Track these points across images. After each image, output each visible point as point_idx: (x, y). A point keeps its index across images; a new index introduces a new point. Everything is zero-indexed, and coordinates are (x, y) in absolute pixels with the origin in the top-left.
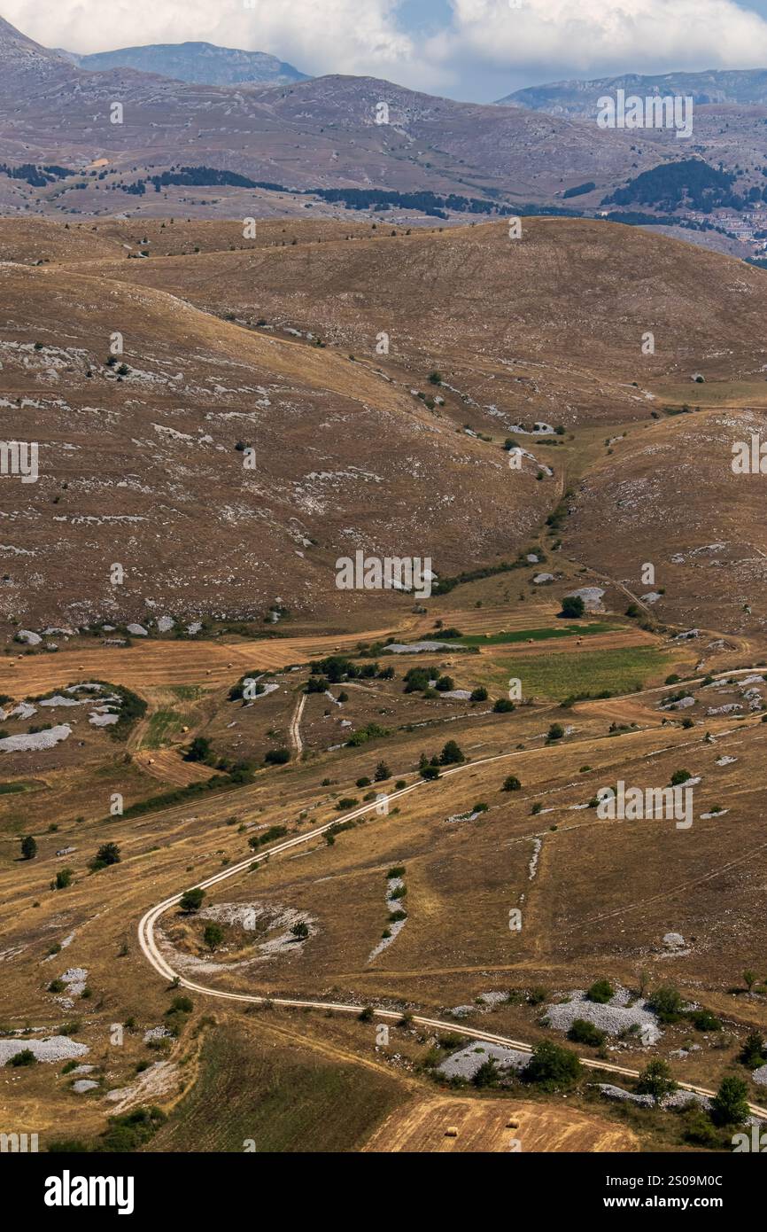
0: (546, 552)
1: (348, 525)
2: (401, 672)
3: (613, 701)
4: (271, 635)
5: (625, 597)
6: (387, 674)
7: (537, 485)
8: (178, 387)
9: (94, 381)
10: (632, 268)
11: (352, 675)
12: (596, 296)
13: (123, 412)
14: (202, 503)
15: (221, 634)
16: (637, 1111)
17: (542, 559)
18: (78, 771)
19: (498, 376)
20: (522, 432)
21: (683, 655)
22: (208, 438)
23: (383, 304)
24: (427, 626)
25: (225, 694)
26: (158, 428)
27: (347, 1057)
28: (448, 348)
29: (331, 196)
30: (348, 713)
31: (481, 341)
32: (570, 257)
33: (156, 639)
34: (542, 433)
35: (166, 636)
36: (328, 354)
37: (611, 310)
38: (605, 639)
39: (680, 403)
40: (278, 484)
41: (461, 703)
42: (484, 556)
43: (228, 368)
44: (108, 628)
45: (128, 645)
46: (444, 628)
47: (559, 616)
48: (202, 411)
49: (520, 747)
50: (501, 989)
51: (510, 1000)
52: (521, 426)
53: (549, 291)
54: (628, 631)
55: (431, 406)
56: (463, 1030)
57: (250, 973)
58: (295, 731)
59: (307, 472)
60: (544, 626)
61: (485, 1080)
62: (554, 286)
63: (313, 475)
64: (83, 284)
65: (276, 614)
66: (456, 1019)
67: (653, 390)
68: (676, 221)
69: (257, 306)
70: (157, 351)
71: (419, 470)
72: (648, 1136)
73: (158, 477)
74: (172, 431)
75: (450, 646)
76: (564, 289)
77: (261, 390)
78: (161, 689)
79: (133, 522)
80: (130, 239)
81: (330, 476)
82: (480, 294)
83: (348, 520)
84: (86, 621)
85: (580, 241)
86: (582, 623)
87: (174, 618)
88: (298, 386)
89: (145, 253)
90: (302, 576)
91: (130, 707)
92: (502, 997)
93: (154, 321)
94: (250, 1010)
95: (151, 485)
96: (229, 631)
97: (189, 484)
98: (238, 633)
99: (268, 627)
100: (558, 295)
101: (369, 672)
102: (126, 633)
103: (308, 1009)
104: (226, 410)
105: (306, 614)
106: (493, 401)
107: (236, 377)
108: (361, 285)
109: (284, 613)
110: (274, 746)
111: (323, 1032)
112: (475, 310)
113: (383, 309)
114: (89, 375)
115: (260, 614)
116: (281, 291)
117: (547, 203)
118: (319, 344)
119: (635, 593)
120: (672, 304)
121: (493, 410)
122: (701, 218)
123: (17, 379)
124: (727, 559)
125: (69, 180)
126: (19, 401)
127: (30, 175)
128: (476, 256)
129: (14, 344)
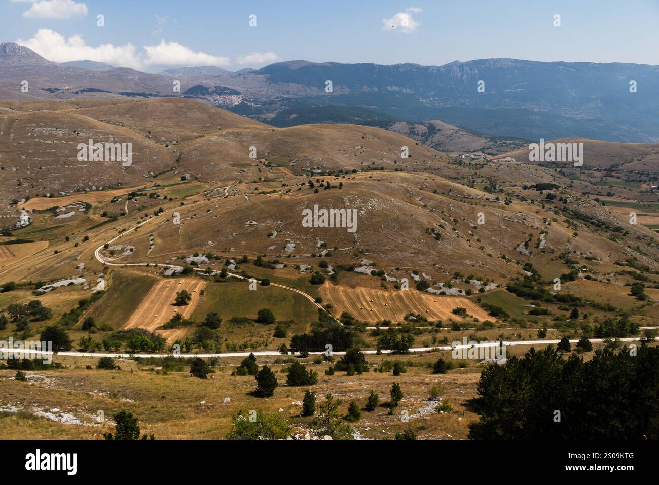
0: (177, 167)
2: (148, 194)
3: (194, 196)
4: (118, 189)
5: (194, 175)
6: (145, 195)
7: (174, 153)
8: (91, 136)
9: (71, 136)
10: (189, 108)
11: (138, 195)
12: (182, 114)
13: (79, 142)
15: (107, 189)
16: (205, 277)
17: (176, 169)
18: (77, 221)
19: (163, 131)
21: (207, 186)
24: (153, 184)
25: (110, 202)
27: (145, 274)
28: (152, 126)
29: (122, 94)
30: (138, 203)
31: (159, 124)
32: (176, 106)
33: (92, 191)
34: (174, 143)
35: (95, 191)
36: (125, 128)
37: (186, 117)
38: (191, 184)
39: (201, 135)
41: (161, 199)
42: (163, 169)
43: (102, 132)
44: (81, 190)
45: (86, 193)
46: (157, 184)
47: (181, 180)
48: (97, 141)
49: (175, 207)
50: (176, 257)
51: (178, 259)
52: (169, 142)
54: (195, 182)
55: (149, 138)
56: (168, 266)
57: (121, 260)
58: (126, 208)
60: (177, 182)
61: (174, 275)
62: (173, 112)
65: (119, 184)
66: (167, 264)
67: (197, 133)
68: (198, 98)
69: (108, 118)
70: (85, 129)
71: (148, 152)
72: (208, 282)
75: (158, 188)
76: (176, 113)
77: (110, 136)
78: (95, 202)
79: (84, 166)
80: (76, 104)
82: (157, 114)
84: (75, 189)
85: (178, 102)
86: (185, 181)
87: (96, 187)
88: (119, 135)
90: (124, 176)
91: (88, 207)
92: (176, 258)
93: (84, 122)
94: (122, 267)
96: (109, 188)
98: (111, 189)
99: (118, 187)
100: (174, 114)
101: (141, 195)
102: (85, 191)
103: (134, 266)
105: (126, 184)
108: (131, 113)
110: (122, 212)
111: (139, 270)
112: (157, 118)
113: (136, 118)
115: (116, 184)
116: (113, 115)
118: (123, 126)
119: (196, 174)
120: (199, 115)
121: (163, 138)
122: (203, 97)
123: (52, 136)
124: (214, 166)
125: (60, 91)
126: (53, 141)
127: (50, 90)
128: (156, 106)
129: (51, 129)
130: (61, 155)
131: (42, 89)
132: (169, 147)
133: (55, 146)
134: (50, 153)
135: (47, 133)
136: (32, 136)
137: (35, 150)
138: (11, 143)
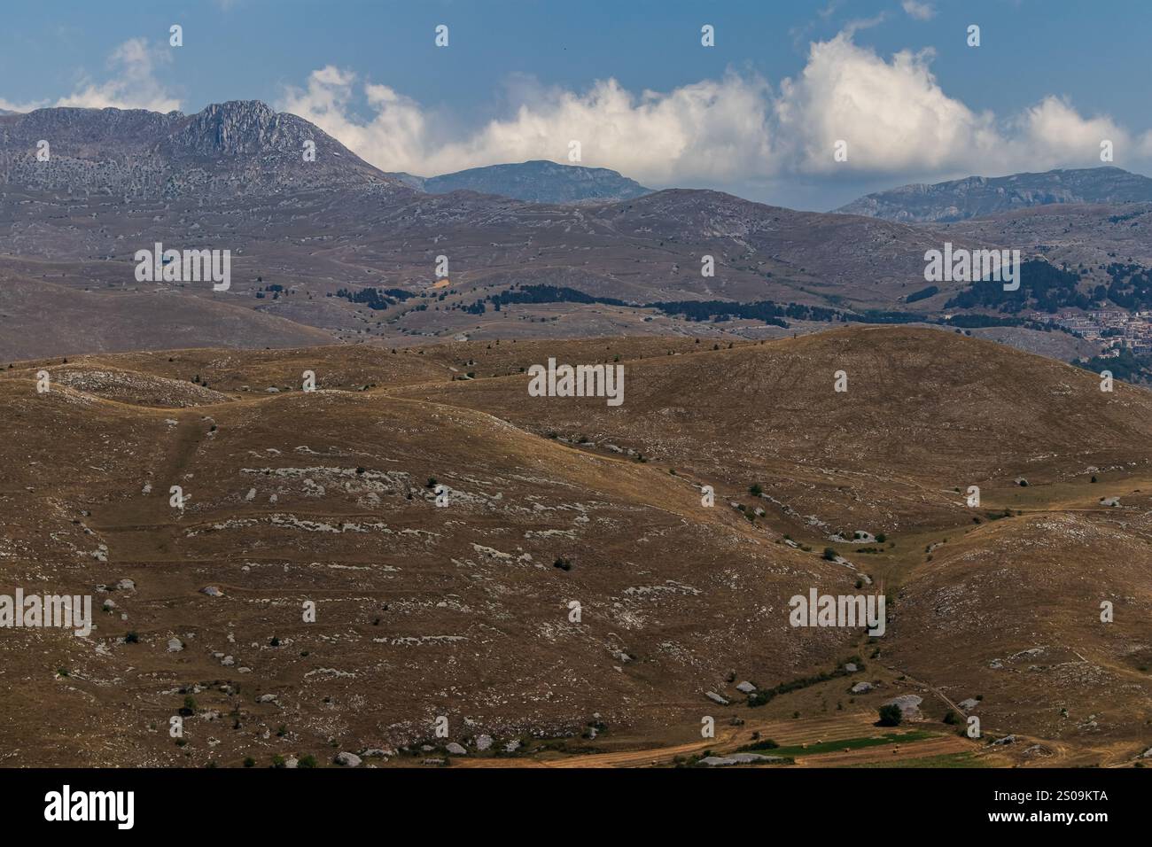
0: (865, 661)
1: (666, 639)
4: (588, 750)
5: (943, 704)
8: (498, 506)
9: (414, 503)
10: (955, 374)
12: (918, 403)
13: (443, 533)
14: (520, 620)
15: (539, 750)
17: (861, 668)
19: (819, 486)
20: (843, 541)
21: (999, 761)
22: (527, 556)
23: (705, 418)
24: (744, 738)
26: (477, 547)
28: (770, 460)
29: (670, 309)
31: (803, 452)
32: (892, 365)
33: (474, 757)
34: (863, 541)
35: (484, 755)
36: (648, 469)
37: (934, 416)
38: (921, 746)
39: (1002, 507)
40: (596, 600)
42: (803, 666)
43: (547, 486)
44: (427, 748)
45: (447, 764)
46: (761, 740)
47: (877, 724)
48: (521, 529)
52: (842, 535)
53: (871, 399)
54: (945, 739)
55: (751, 517)
59: (626, 587)
60: (861, 735)
62: (875, 394)
63: (631, 590)
64: (405, 408)
65: (594, 730)
68: (1020, 322)
69: (579, 424)
70: (476, 471)
71: (738, 582)
73: (477, 596)
74: (491, 550)
75: (765, 757)
76: (886, 397)
77: (580, 507)
79: (452, 641)
80: (456, 362)
81: (648, 590)
82: (802, 405)
83: (666, 634)
84: (406, 742)
85: (902, 349)
86: (899, 731)
87: (493, 736)
88: (616, 502)
89: (471, 375)
90: (620, 691)
93: (474, 442)
95: (470, 605)
96: (548, 748)
97: (508, 602)
98: (555, 749)
99: (586, 743)
100: (880, 403)
102: (445, 752)
104: (545, 527)
105: (624, 728)
106: (814, 511)
107: (554, 495)
108: (684, 399)
109: (602, 728)
112: (797, 421)
113: (704, 423)
114: (410, 497)
115: (578, 729)
117: (890, 308)
118: (640, 459)
119: (953, 700)
120: (995, 409)
121: (813, 520)
122: (1046, 318)
123: (339, 504)
124: (1045, 664)
125: (409, 302)
126: (341, 526)
127: (371, 298)
128: (797, 368)
129: (336, 470)
130: (363, 586)
131: (340, 294)
132: (840, 561)
133: (345, 547)
134: (321, 576)
135: (321, 488)
136: (262, 499)
137: (264, 561)
138: (180, 529)
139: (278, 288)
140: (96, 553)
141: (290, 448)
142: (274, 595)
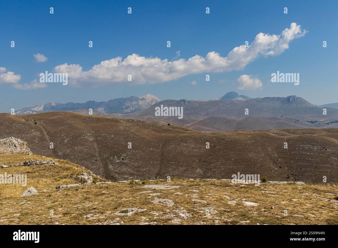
13: (326, 155)
26: (332, 157)
70: (332, 147)
73: (332, 164)
74: (334, 158)
79: (328, 171)
80: (327, 131)
89: (330, 133)
93: (331, 142)
95: (331, 166)
114: (321, 150)
123: (310, 150)
125: (318, 123)
126: (310, 153)
127: (312, 122)
129: (310, 146)
130: (314, 162)
133: (311, 156)
134: (308, 160)
135: (307, 148)
136: (299, 149)
137: (299, 158)
138: (287, 153)
139: (298, 121)
140: (275, 156)
141: (303, 142)
142: (300, 163)
